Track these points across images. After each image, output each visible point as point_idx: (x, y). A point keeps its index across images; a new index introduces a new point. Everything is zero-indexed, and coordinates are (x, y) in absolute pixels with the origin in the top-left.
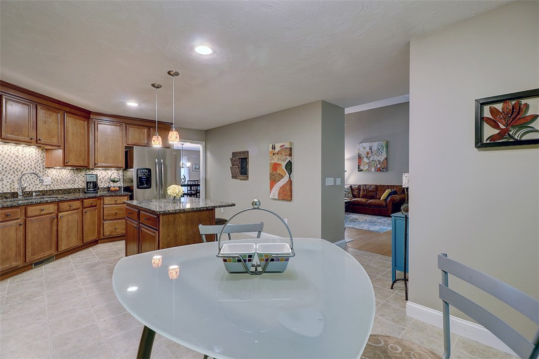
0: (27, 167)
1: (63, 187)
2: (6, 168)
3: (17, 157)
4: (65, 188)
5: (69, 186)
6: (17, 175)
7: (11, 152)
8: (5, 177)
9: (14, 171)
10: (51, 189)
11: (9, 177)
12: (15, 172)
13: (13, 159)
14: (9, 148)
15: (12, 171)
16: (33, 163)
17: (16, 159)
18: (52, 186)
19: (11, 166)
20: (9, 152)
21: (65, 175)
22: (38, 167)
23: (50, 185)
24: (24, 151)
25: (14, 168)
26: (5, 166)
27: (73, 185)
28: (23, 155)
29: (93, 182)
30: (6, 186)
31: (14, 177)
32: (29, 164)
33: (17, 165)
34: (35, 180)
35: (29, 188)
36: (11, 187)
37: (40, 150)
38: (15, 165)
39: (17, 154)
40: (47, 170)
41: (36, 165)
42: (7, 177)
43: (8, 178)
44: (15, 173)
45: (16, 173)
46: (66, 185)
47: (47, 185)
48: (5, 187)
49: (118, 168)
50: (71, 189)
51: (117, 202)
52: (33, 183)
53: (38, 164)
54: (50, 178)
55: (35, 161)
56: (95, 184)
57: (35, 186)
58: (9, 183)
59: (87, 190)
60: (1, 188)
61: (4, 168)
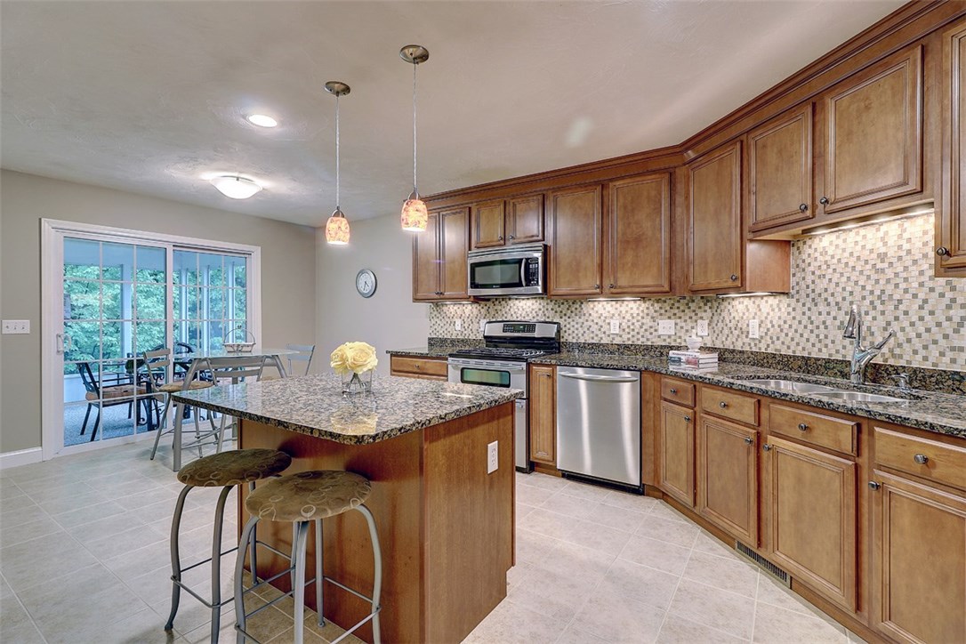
0: (915, 285)
2: (851, 293)
3: (883, 257)
6: (883, 313)
9: (872, 303)
12: (877, 303)
13: (869, 267)
14: (859, 238)
15: (867, 302)
17: (880, 266)
19: (863, 288)
20: (859, 248)
24: (906, 236)
25: (872, 292)
26: (849, 289)
28: (900, 247)
31: (874, 318)
34: (950, 331)
35: (925, 359)
39: (883, 250)
44: (875, 308)
45: (880, 307)
52: (942, 342)
57: (950, 355)
60: (840, 348)
61: (846, 294)
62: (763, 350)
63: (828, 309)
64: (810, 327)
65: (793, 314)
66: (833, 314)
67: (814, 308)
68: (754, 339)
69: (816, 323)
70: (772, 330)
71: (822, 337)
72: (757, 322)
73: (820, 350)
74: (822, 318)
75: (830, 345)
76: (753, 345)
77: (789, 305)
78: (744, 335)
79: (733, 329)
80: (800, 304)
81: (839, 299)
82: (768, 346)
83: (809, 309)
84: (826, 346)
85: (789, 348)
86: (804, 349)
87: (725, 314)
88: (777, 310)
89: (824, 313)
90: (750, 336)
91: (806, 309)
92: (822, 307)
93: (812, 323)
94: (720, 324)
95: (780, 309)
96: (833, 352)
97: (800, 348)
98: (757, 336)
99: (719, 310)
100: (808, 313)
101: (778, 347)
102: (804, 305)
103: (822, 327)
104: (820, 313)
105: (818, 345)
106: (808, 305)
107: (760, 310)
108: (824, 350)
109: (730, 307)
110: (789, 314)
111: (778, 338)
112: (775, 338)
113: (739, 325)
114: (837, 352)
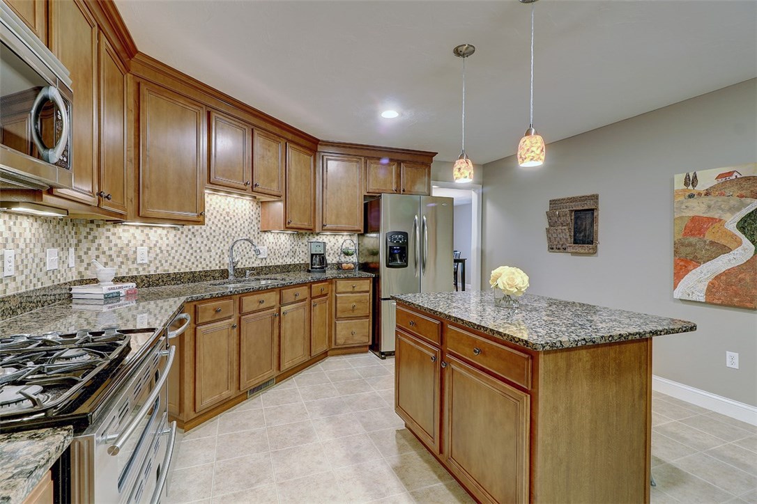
0: (239, 230)
1: (280, 262)
2: (214, 231)
3: (228, 214)
4: (284, 263)
5: (288, 261)
6: (228, 242)
7: (220, 206)
8: (213, 245)
9: (223, 237)
10: (267, 265)
11: (218, 245)
12: (226, 237)
13: (222, 217)
15: (221, 237)
16: (247, 224)
17: (227, 218)
18: (268, 260)
19: (220, 229)
21: (283, 243)
22: (252, 230)
23: (265, 259)
24: (236, 205)
25: (224, 232)
26: (213, 228)
27: (293, 258)
28: (234, 211)
29: (320, 254)
30: (214, 259)
31: (224, 245)
32: (241, 225)
33: (228, 226)
34: (248, 251)
36: (220, 262)
37: (255, 204)
38: (226, 226)
39: (228, 210)
40: (263, 234)
41: (250, 228)
42: (215, 245)
43: (217, 248)
44: (224, 240)
45: (227, 240)
46: (285, 258)
47: (262, 259)
48: (213, 262)
49: (352, 232)
50: (290, 265)
51: (356, 289)
52: (247, 256)
53: (252, 226)
54: (266, 247)
55: (249, 220)
56: (323, 257)
57: (249, 260)
58: (218, 256)
59: (312, 268)
60: (208, 263)
61: (212, 231)
62: (152, 273)
63: (202, 240)
64: (191, 251)
65: (178, 242)
66: (205, 243)
67: (193, 238)
68: (142, 264)
69: (194, 249)
70: (160, 255)
71: (198, 257)
72: (145, 248)
73: (197, 266)
74: (198, 245)
75: (203, 262)
76: (140, 269)
77: (175, 236)
78: (130, 263)
79: (114, 256)
80: (184, 236)
81: (208, 234)
82: (157, 268)
83: (191, 239)
84: (201, 263)
85: (175, 267)
86: (187, 267)
87: (102, 241)
88: (165, 239)
89: (200, 242)
90: (139, 261)
91: (187, 239)
92: (199, 239)
93: (192, 248)
94: (93, 253)
95: (168, 239)
96: (205, 266)
97: (184, 266)
98: (146, 261)
99: (90, 237)
100: (189, 242)
101: (166, 268)
102: (187, 236)
103: (198, 251)
104: (197, 242)
105: (196, 263)
106: (189, 236)
107: (149, 238)
108: (199, 266)
109: (109, 234)
110: (175, 242)
111: (166, 261)
112: (163, 262)
113: (123, 253)
114: (207, 265)
